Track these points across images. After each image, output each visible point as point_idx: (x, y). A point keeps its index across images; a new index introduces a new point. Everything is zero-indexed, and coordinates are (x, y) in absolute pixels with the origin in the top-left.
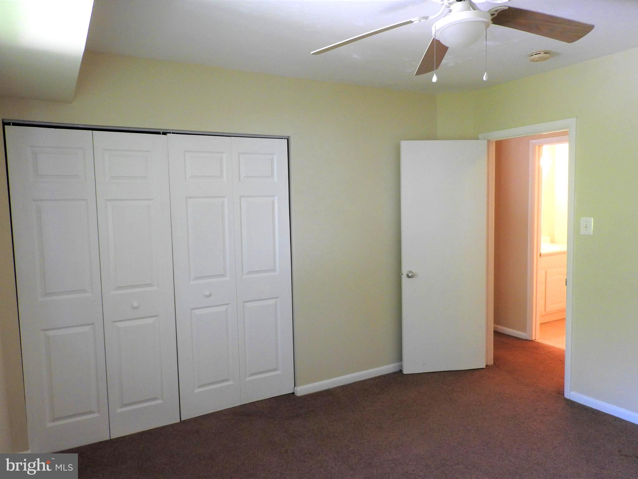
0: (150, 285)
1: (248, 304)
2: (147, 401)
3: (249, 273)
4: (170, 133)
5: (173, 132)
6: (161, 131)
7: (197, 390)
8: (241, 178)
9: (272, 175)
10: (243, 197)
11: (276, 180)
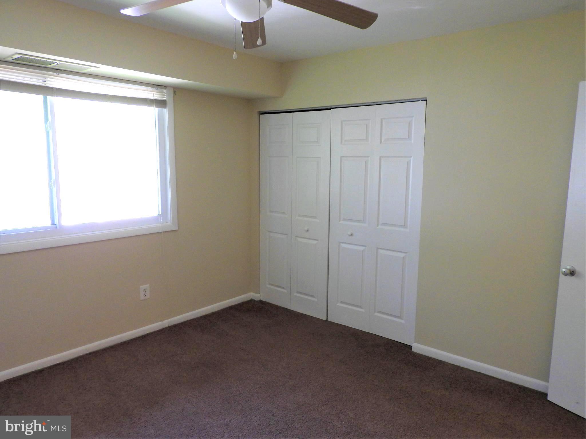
0: (315, 217)
1: (381, 251)
2: (306, 294)
3: (383, 224)
4: (334, 108)
5: (336, 107)
6: (329, 108)
7: (339, 304)
8: (383, 140)
9: (409, 137)
10: (383, 157)
11: (413, 141)
